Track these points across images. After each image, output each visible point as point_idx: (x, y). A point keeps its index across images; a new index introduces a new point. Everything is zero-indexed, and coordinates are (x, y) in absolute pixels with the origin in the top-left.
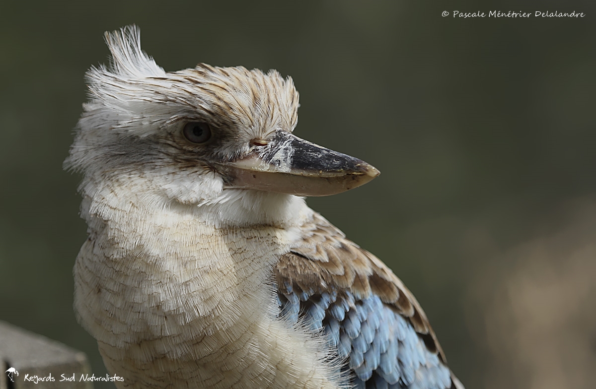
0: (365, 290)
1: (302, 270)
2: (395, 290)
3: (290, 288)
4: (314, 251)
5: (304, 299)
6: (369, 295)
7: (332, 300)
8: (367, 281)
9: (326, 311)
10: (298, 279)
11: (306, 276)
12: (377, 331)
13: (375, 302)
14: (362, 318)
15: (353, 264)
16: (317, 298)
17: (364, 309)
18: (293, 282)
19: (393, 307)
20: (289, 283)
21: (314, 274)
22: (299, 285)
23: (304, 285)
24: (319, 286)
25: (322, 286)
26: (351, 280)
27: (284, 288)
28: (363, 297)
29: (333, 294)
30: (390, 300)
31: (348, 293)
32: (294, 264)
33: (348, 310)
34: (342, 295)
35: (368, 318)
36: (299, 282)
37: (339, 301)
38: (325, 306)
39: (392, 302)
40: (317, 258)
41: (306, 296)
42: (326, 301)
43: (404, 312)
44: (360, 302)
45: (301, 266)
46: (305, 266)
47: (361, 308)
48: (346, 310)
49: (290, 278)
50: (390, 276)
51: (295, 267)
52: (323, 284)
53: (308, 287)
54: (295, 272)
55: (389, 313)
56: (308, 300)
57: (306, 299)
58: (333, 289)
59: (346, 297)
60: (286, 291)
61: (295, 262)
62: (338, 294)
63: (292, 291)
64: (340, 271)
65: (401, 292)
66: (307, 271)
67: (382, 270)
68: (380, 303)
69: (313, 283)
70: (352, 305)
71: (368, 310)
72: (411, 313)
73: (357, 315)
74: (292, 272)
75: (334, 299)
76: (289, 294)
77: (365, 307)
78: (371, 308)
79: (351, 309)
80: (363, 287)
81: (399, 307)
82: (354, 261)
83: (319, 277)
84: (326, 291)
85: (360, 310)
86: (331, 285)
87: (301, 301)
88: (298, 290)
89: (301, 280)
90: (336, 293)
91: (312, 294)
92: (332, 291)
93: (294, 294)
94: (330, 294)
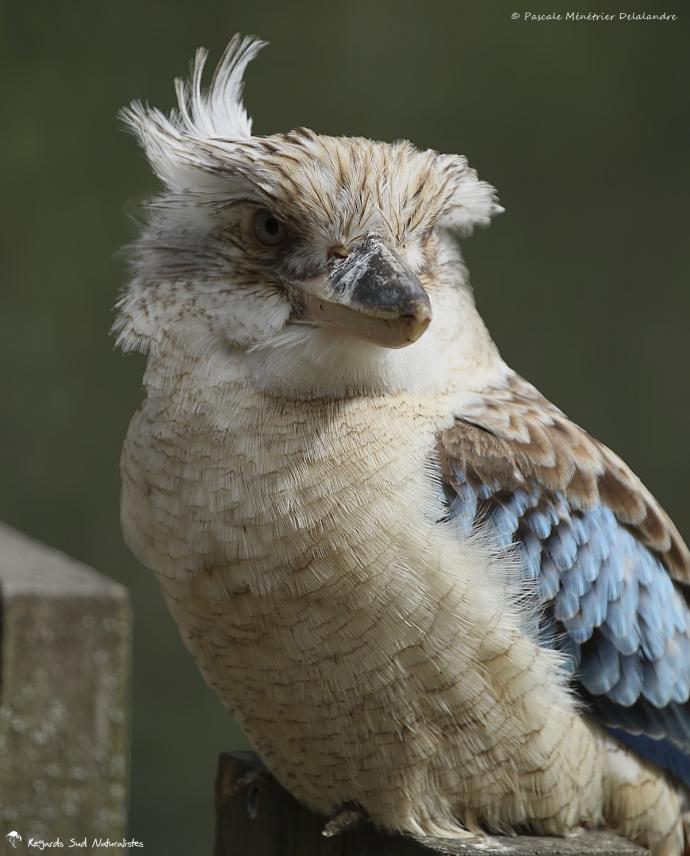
0: (589, 497)
1: (484, 450)
2: (641, 504)
3: (462, 476)
4: (507, 424)
5: (484, 495)
6: (595, 504)
7: (530, 503)
8: (594, 483)
9: (520, 520)
10: (476, 463)
11: (490, 460)
12: (603, 564)
13: (604, 518)
14: (581, 540)
15: (571, 453)
16: (505, 497)
17: (583, 523)
18: (467, 467)
19: (634, 531)
20: (461, 466)
21: (504, 458)
22: (477, 473)
23: (484, 473)
24: (511, 478)
25: (516, 479)
26: (566, 477)
27: (452, 473)
28: (585, 506)
29: (533, 495)
30: (630, 518)
31: (560, 496)
32: (471, 439)
33: (557, 523)
34: (549, 498)
35: (590, 540)
36: (478, 468)
37: (543, 507)
38: (518, 511)
39: (634, 522)
40: (511, 435)
41: (488, 491)
42: (520, 502)
43: (653, 543)
44: (578, 514)
45: (482, 443)
46: (490, 444)
47: (579, 523)
48: (553, 521)
49: (464, 459)
50: (633, 482)
51: (472, 444)
52: (518, 475)
53: (493, 476)
54: (472, 452)
55: (627, 538)
56: (491, 498)
57: (487, 497)
58: (534, 485)
59: (555, 501)
60: (454, 478)
61: (473, 437)
62: (543, 495)
63: (465, 479)
64: (549, 460)
65: (650, 511)
66: (491, 453)
67: (622, 471)
68: (612, 521)
69: (502, 472)
70: (565, 515)
71: (591, 528)
72: (666, 545)
73: (571, 532)
74: (466, 451)
75: (535, 502)
76: (459, 483)
77: (587, 522)
78: (597, 525)
79: (563, 522)
80: (587, 492)
81: (645, 532)
82: (574, 448)
83: (511, 465)
84: (521, 488)
85: (577, 525)
86: (530, 479)
87: (479, 499)
88: (475, 479)
89: (480, 465)
90: (538, 494)
91: (498, 490)
92: (532, 490)
93: (468, 485)
94: (527, 493)
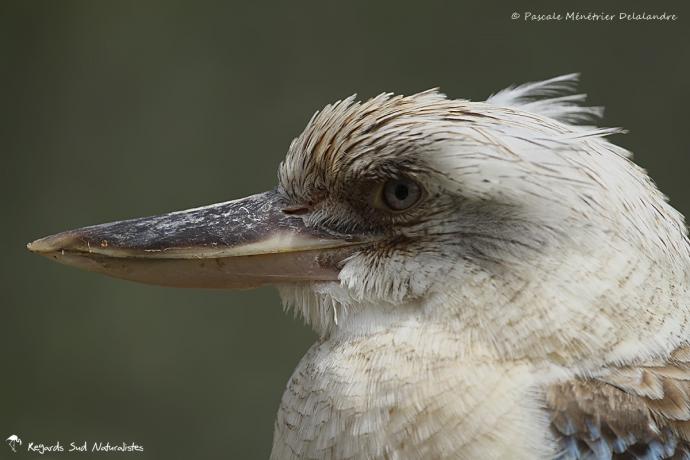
3: (596, 432)
4: (638, 381)
5: (619, 449)
7: (666, 454)
10: (610, 418)
11: (623, 415)
16: (641, 450)
18: (601, 423)
20: (596, 422)
21: (639, 410)
22: (611, 427)
23: (619, 427)
24: (646, 431)
25: (651, 431)
27: (586, 431)
29: (669, 444)
32: (605, 393)
36: (612, 422)
40: (642, 392)
41: (622, 445)
42: (656, 453)
45: (616, 397)
49: (598, 415)
51: (606, 398)
52: (653, 427)
53: (626, 430)
56: (626, 451)
57: (622, 450)
58: (670, 435)
60: (588, 435)
61: (608, 392)
62: (678, 445)
63: (598, 435)
66: (626, 406)
69: (638, 426)
74: (600, 406)
75: (671, 452)
76: (593, 440)
83: (646, 417)
84: (656, 439)
86: (666, 430)
87: (614, 453)
88: (609, 434)
89: (615, 420)
90: (673, 443)
91: (633, 443)
92: (667, 439)
93: (603, 441)
94: (663, 444)
